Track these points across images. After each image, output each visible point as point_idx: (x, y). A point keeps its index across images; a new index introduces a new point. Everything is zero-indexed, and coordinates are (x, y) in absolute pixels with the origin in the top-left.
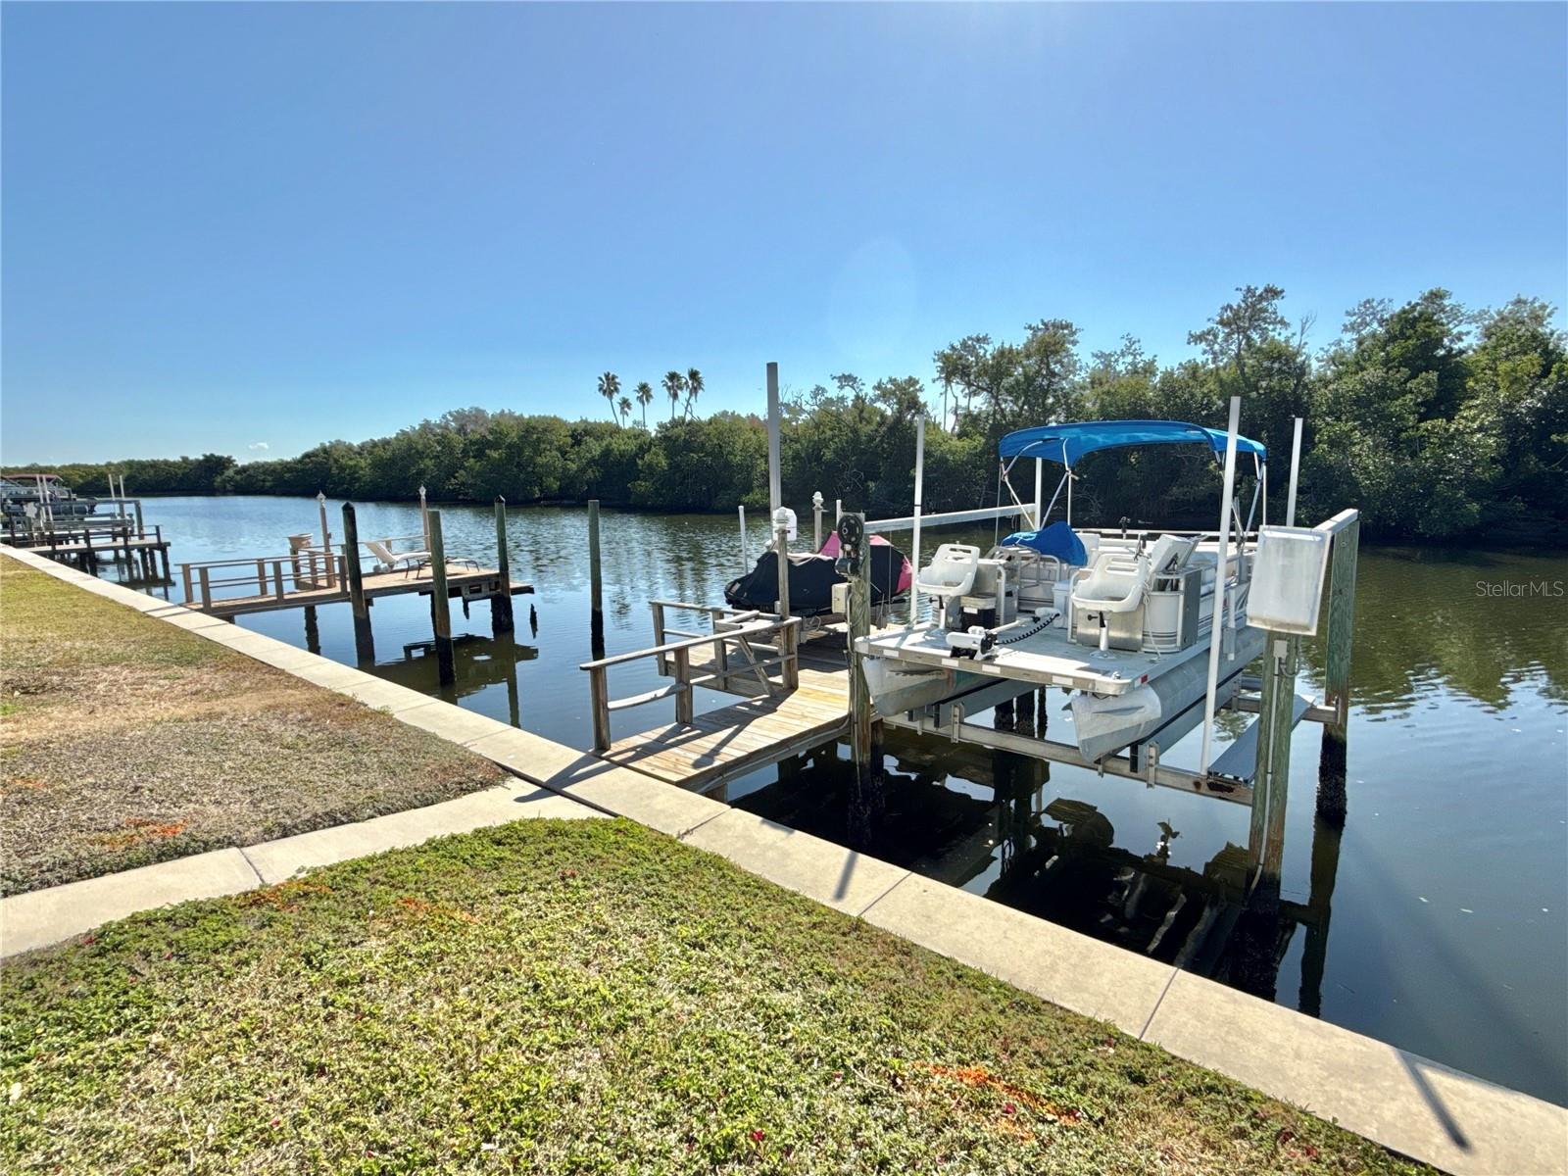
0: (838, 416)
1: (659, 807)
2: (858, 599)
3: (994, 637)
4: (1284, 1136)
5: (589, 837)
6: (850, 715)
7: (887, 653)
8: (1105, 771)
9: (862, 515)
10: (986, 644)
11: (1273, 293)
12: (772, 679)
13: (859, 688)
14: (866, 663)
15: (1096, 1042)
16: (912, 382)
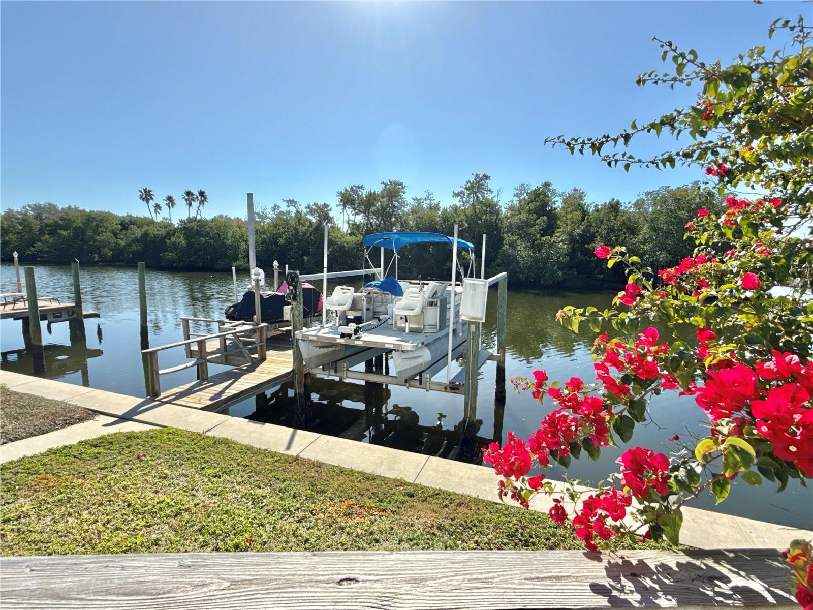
0: (287, 221)
1: (191, 421)
2: (297, 313)
3: (361, 328)
4: (460, 504)
5: (152, 437)
6: (293, 371)
7: (311, 338)
8: (410, 386)
9: (298, 272)
10: (356, 331)
11: (486, 177)
12: (252, 356)
13: (298, 357)
14: (301, 344)
15: (396, 486)
16: (326, 206)
